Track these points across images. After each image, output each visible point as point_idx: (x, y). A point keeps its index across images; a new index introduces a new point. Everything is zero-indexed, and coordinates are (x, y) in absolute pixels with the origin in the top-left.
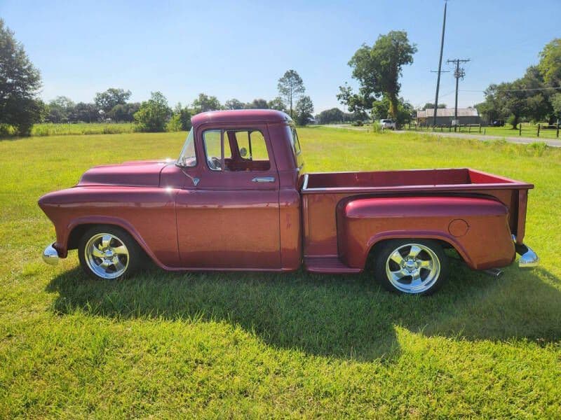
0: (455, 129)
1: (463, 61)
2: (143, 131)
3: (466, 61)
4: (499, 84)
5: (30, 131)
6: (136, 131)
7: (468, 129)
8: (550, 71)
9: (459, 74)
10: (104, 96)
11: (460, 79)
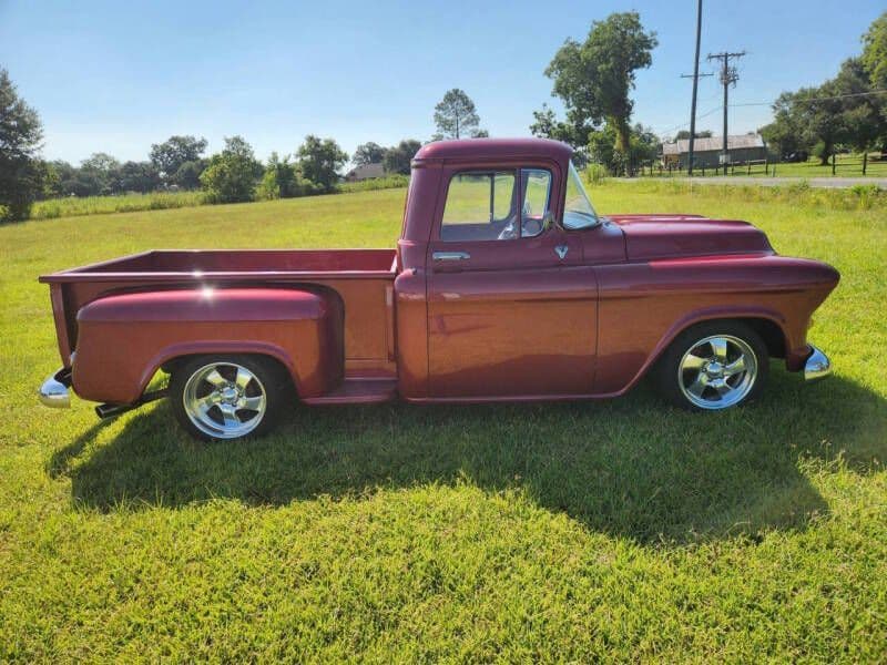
0: (726, 170)
1: (734, 55)
2: (214, 201)
3: (739, 55)
4: (795, 90)
5: (28, 212)
6: (204, 203)
7: (745, 169)
8: (881, 65)
9: (728, 78)
10: (165, 149)
11: (730, 86)
